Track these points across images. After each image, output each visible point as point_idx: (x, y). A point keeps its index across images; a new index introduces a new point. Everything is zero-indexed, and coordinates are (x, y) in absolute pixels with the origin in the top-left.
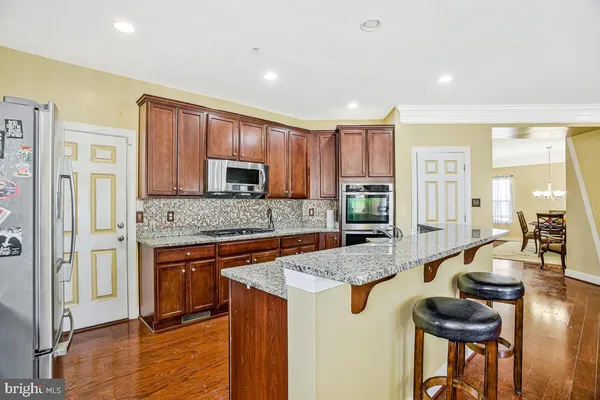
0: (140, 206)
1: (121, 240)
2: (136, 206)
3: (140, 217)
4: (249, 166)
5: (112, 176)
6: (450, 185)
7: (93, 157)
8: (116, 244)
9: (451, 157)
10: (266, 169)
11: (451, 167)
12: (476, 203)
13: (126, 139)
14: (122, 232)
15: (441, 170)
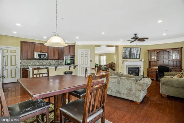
0: (21, 61)
1: (17, 67)
2: (20, 61)
3: (21, 63)
4: (44, 54)
5: (15, 56)
6: (86, 57)
7: (11, 52)
8: (16, 68)
9: (86, 51)
10: (48, 54)
11: (86, 53)
12: (91, 61)
13: (18, 49)
14: (17, 66)
15: (84, 54)
